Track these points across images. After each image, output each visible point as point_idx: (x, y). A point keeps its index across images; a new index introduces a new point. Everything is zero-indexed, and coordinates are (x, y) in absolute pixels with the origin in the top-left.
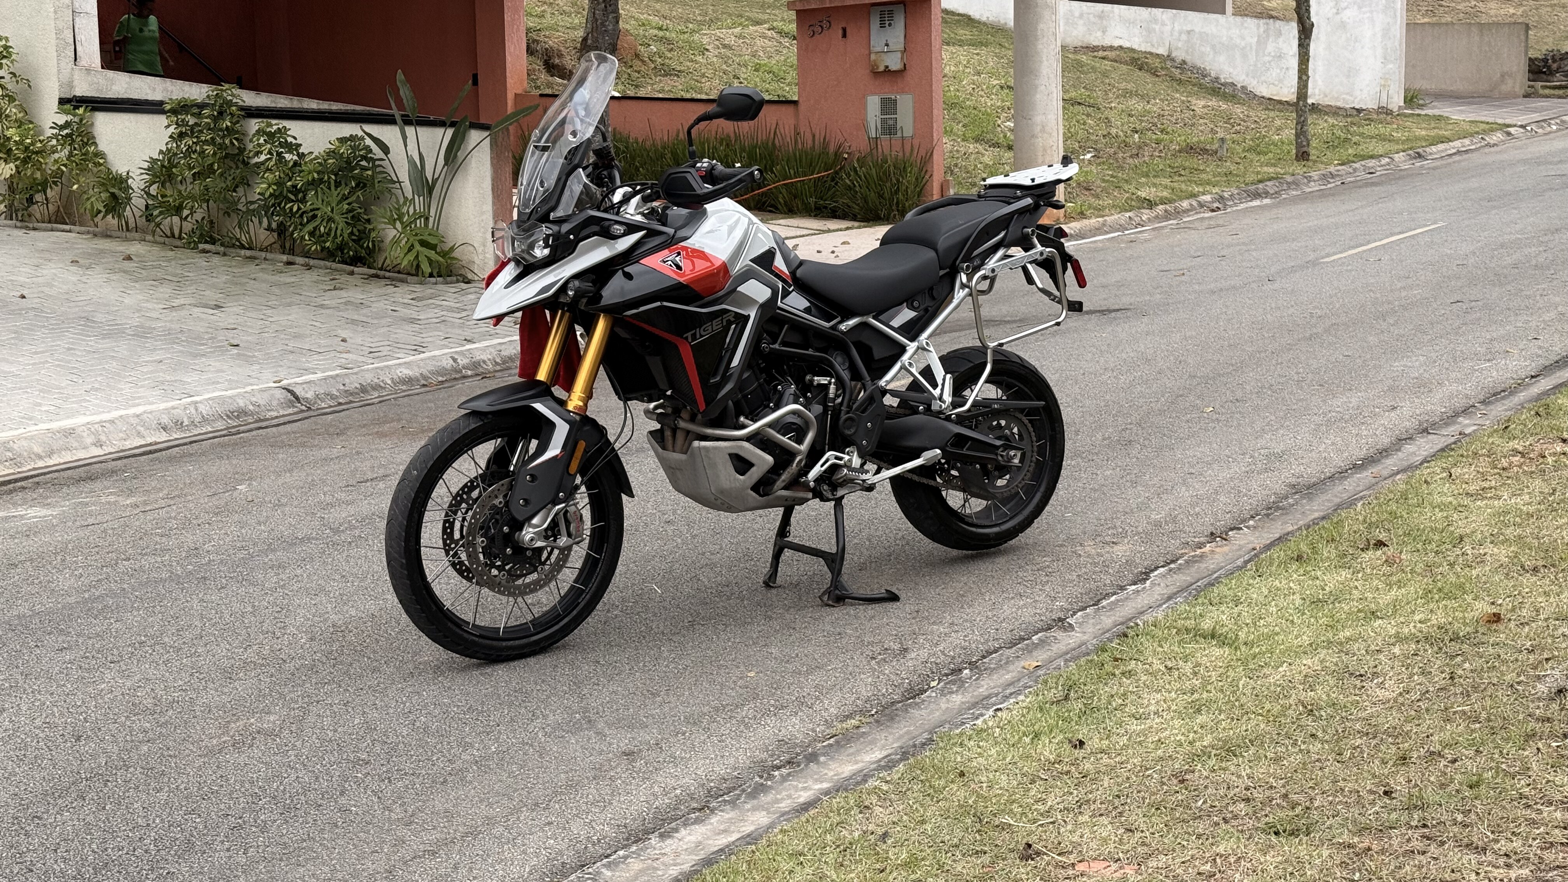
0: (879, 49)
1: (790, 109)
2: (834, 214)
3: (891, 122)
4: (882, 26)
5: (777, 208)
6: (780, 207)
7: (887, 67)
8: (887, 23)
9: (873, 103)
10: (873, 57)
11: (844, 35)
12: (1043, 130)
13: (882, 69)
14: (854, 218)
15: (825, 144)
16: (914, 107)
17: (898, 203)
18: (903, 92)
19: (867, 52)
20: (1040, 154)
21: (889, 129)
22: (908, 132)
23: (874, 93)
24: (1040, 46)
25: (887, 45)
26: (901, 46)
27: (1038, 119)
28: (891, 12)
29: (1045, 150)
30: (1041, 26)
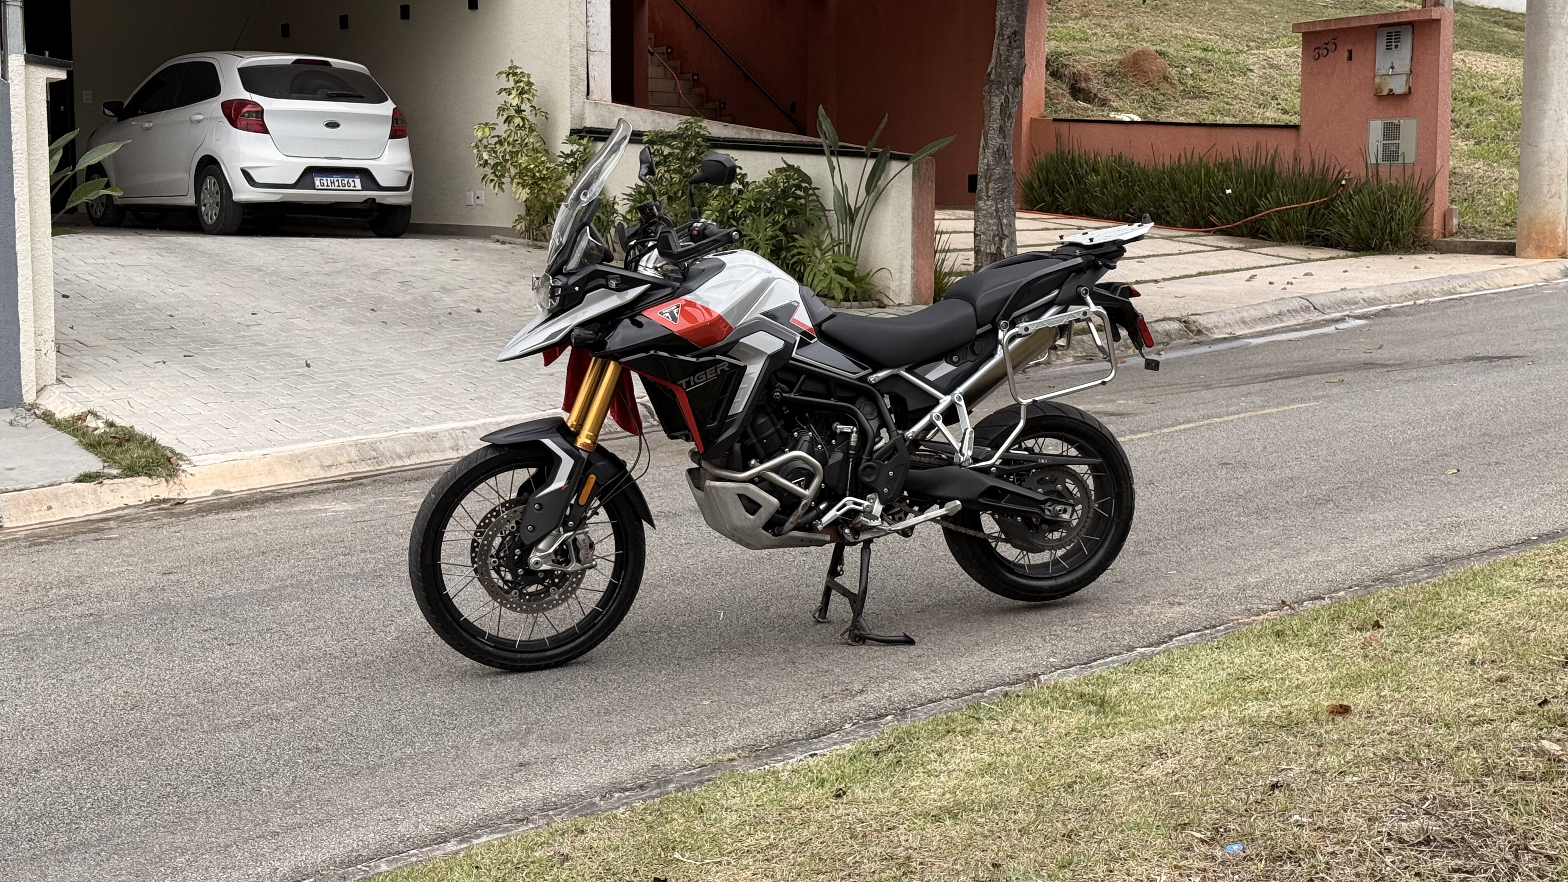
0: (1384, 72)
1: (1292, 134)
2: (1327, 243)
3: (1393, 148)
4: (1389, 48)
5: (1269, 236)
6: (1272, 234)
7: (1391, 90)
8: (1394, 44)
9: (1376, 128)
10: (1377, 80)
11: (1350, 58)
12: (1550, 158)
13: (1385, 92)
14: (1346, 248)
15: (1325, 172)
16: (1417, 133)
17: (1391, 233)
18: (1407, 116)
19: (1372, 75)
20: (1545, 183)
21: (1391, 154)
22: (1410, 158)
23: (1377, 118)
24: (1550, 69)
25: (1392, 68)
26: (1407, 69)
27: (1546, 146)
28: (1398, 34)
29: (1552, 179)
30: (1553, 47)
